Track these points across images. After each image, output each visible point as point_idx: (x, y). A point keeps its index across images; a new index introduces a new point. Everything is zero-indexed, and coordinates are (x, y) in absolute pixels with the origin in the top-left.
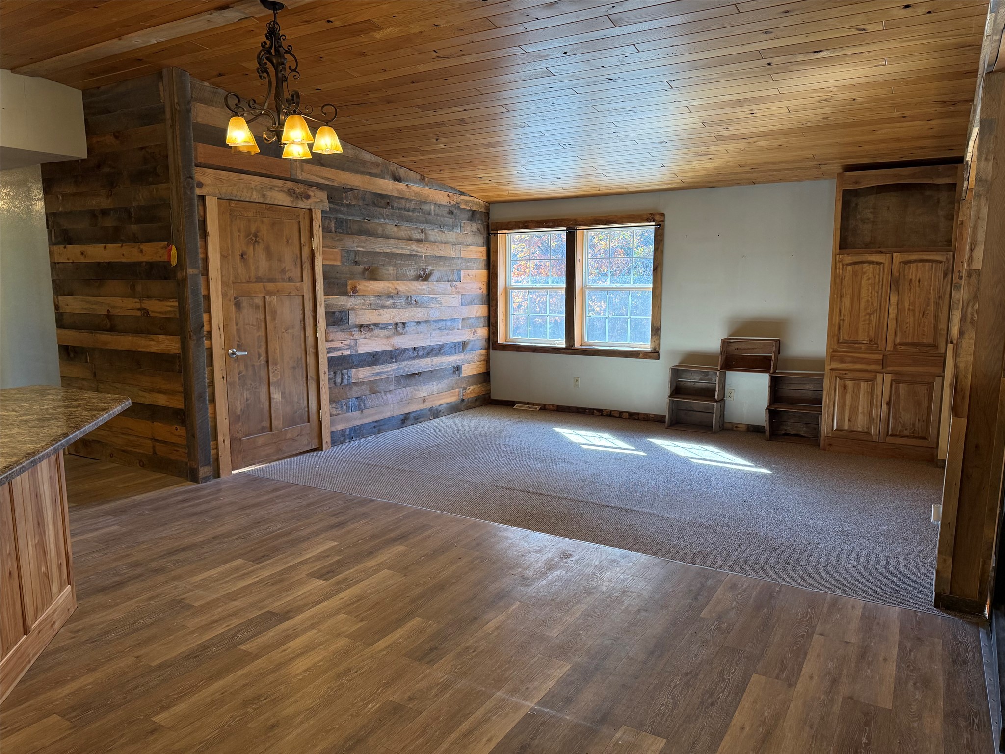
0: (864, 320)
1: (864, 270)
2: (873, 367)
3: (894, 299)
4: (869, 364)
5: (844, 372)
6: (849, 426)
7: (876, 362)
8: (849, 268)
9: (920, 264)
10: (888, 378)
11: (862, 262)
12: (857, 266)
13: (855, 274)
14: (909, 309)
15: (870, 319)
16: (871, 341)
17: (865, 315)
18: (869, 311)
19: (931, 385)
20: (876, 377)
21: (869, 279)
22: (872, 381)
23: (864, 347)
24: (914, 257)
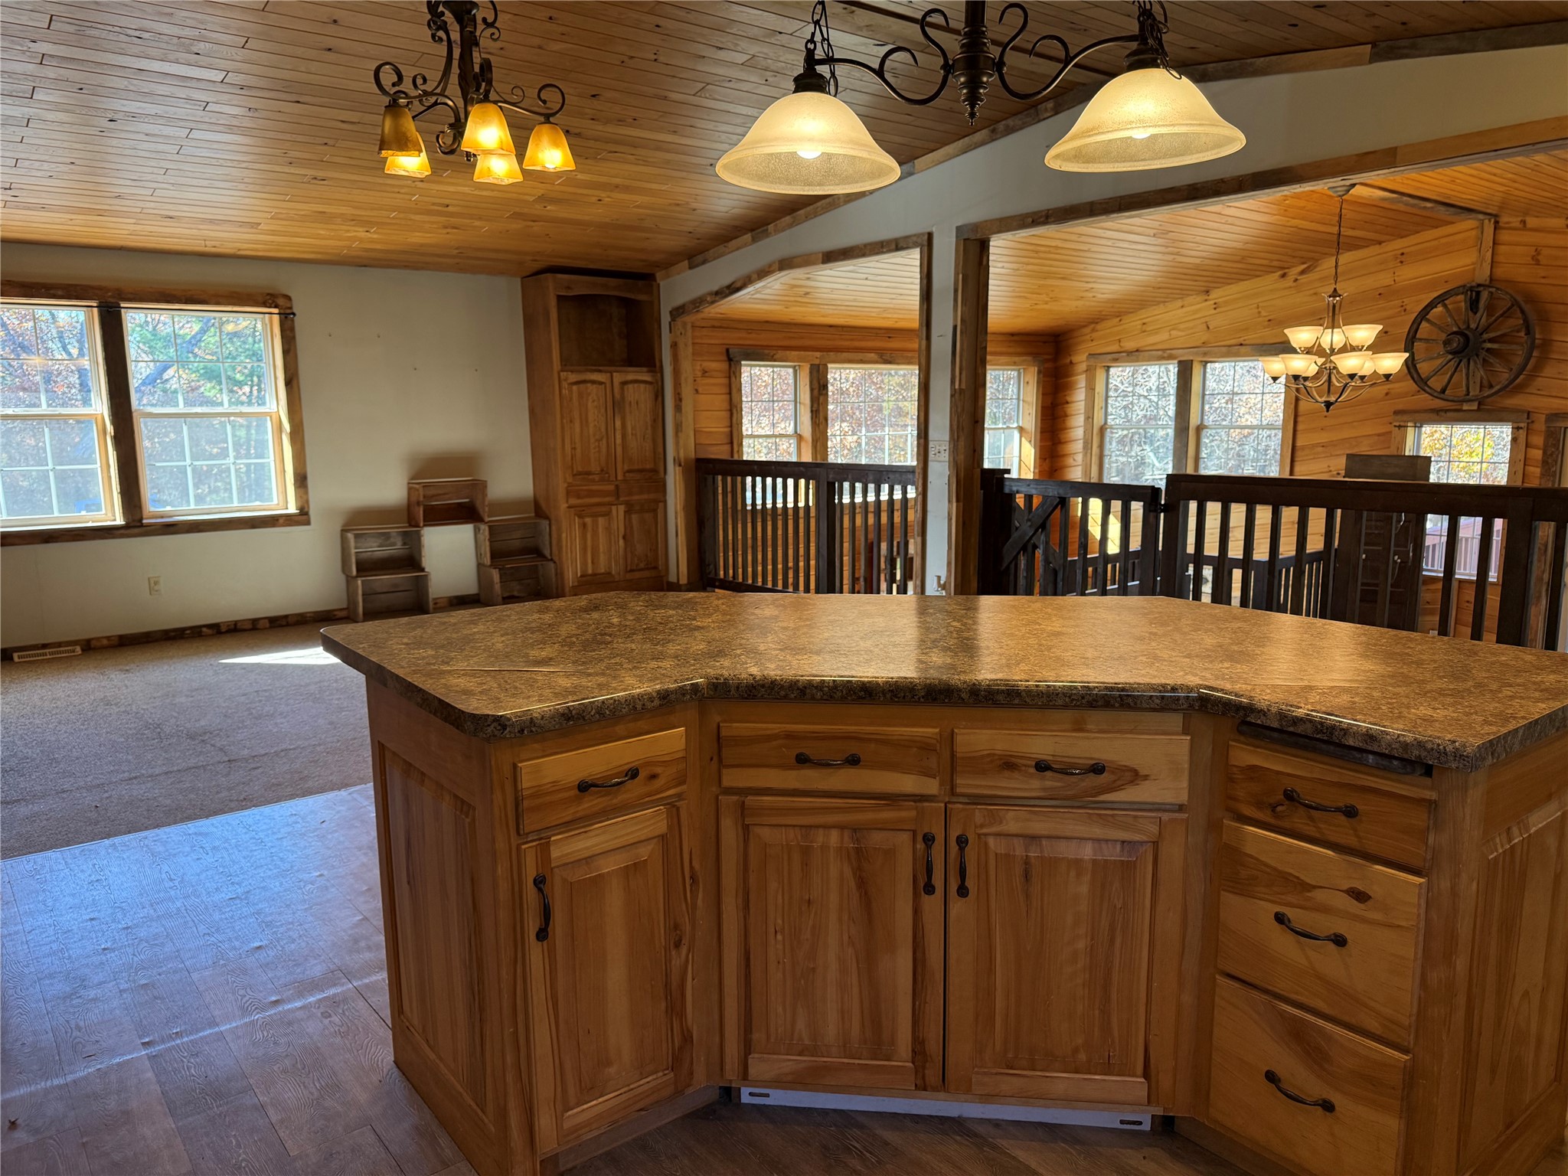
0: (594, 448)
1: (588, 390)
2: (607, 499)
3: (618, 423)
4: (604, 497)
5: (582, 509)
6: (593, 570)
7: (609, 494)
8: (575, 388)
9: (636, 385)
10: (622, 508)
11: (584, 382)
12: (581, 386)
13: (580, 395)
14: (632, 433)
15: (599, 446)
16: (602, 470)
17: (594, 443)
18: (597, 437)
19: (655, 511)
20: (610, 511)
21: (593, 401)
22: (608, 514)
23: (597, 478)
24: (630, 377)
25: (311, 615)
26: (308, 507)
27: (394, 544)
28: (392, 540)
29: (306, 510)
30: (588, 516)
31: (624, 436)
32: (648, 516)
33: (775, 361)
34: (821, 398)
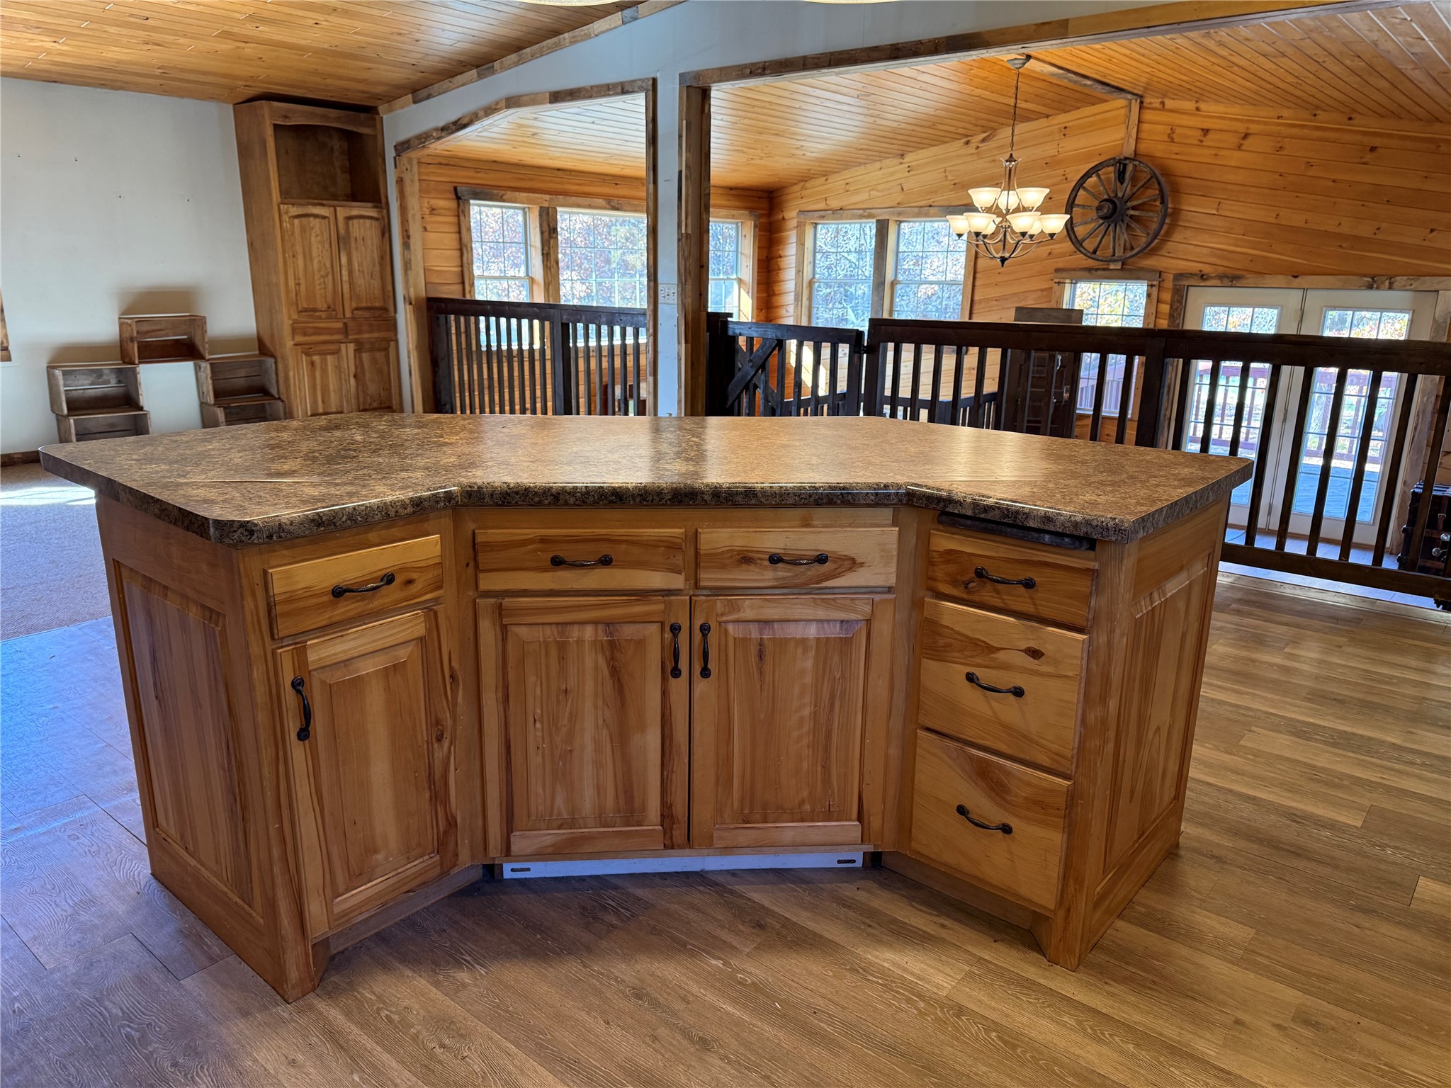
0: (320, 284)
1: (311, 225)
2: (336, 337)
3: (344, 260)
4: (332, 334)
5: (309, 347)
6: (324, 408)
7: (337, 331)
8: (296, 221)
9: (361, 221)
10: (352, 347)
11: (306, 215)
12: (303, 219)
13: (303, 229)
14: (359, 270)
15: (324, 282)
16: (329, 307)
17: (319, 279)
18: (322, 273)
19: (386, 349)
20: (340, 350)
21: (317, 236)
22: (337, 352)
23: (324, 315)
24: (355, 212)
25: (20, 456)
26: (8, 342)
27: (109, 382)
28: (105, 377)
29: (5, 345)
30: (315, 354)
31: (350, 273)
32: (380, 356)
33: (504, 201)
34: (552, 241)
